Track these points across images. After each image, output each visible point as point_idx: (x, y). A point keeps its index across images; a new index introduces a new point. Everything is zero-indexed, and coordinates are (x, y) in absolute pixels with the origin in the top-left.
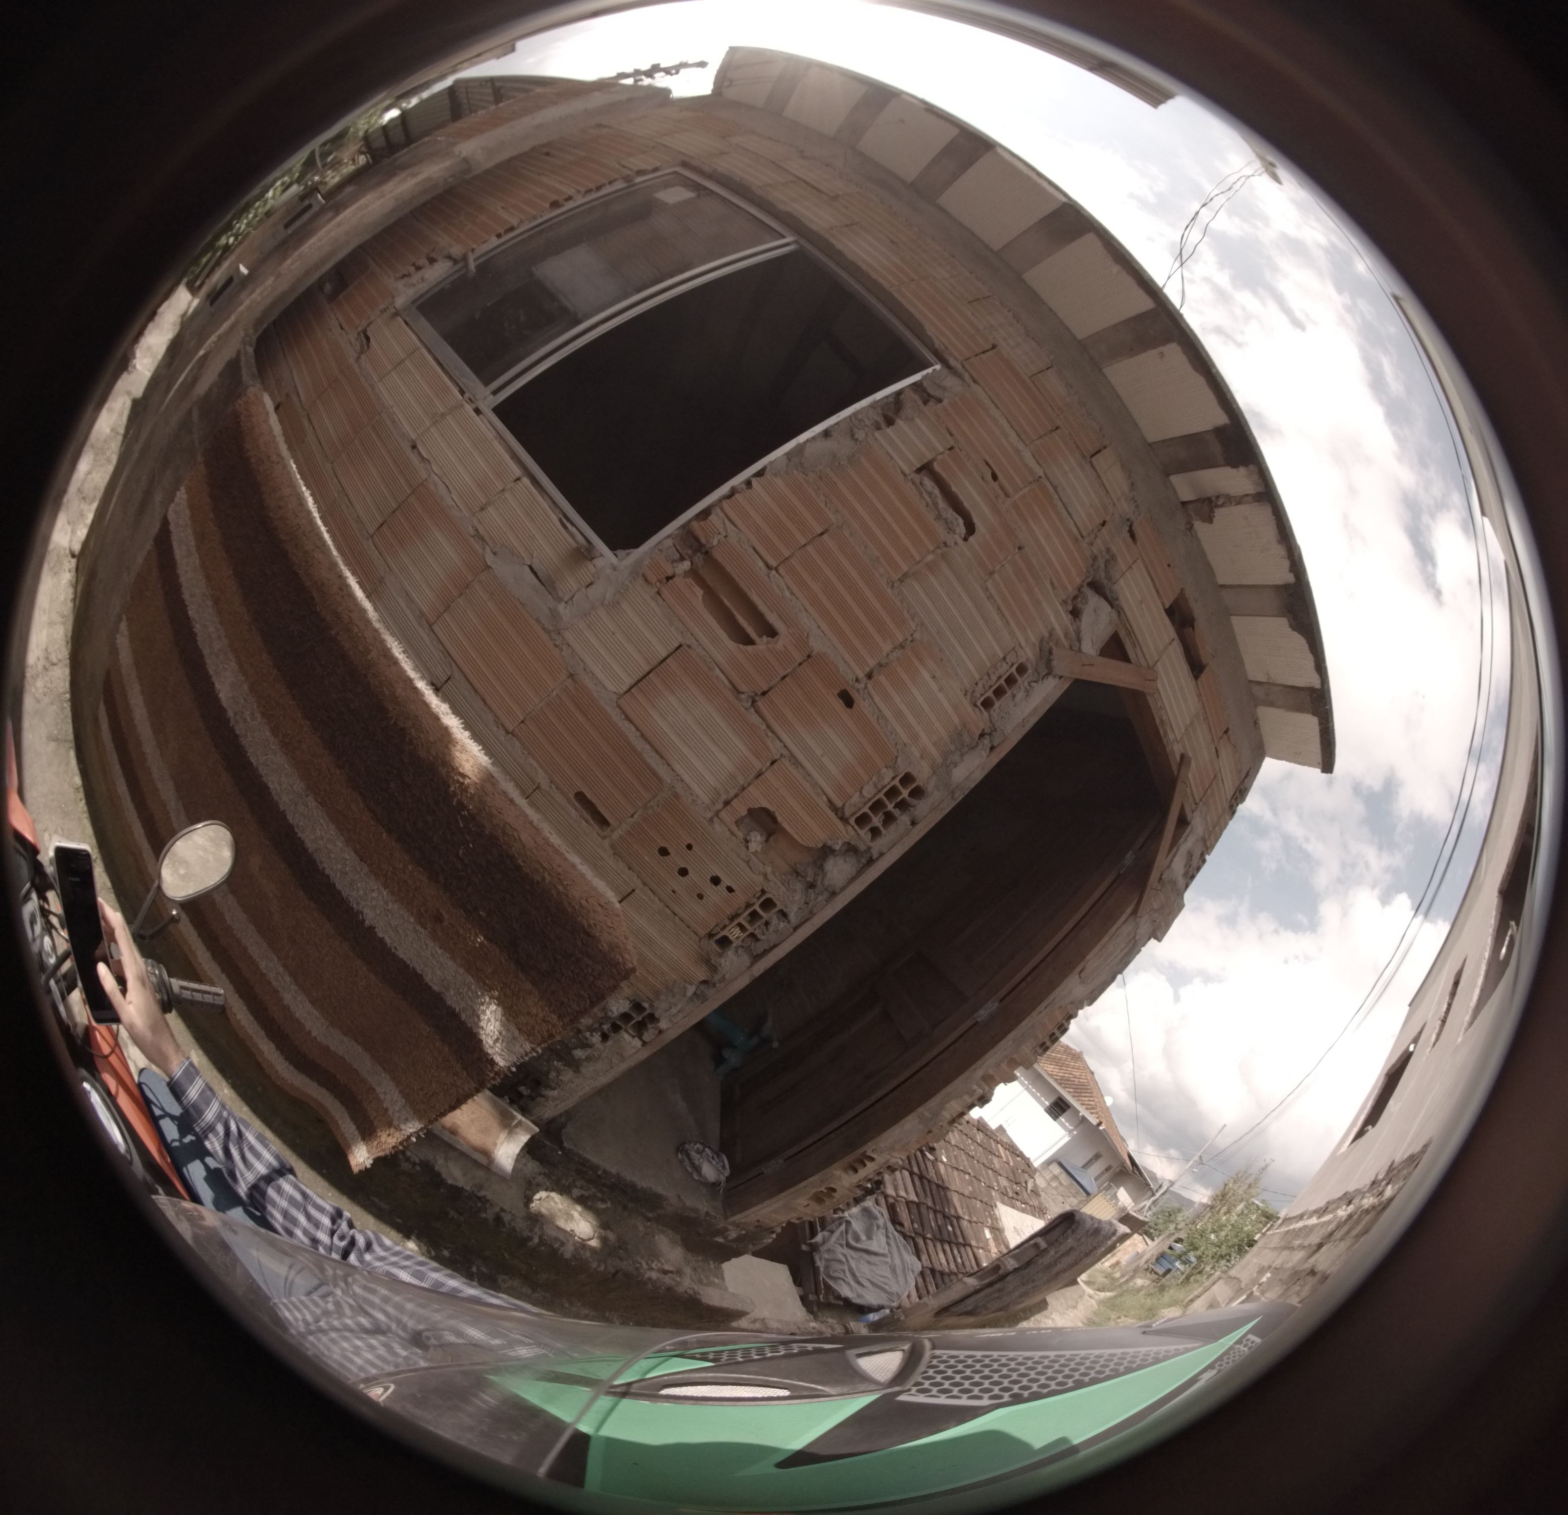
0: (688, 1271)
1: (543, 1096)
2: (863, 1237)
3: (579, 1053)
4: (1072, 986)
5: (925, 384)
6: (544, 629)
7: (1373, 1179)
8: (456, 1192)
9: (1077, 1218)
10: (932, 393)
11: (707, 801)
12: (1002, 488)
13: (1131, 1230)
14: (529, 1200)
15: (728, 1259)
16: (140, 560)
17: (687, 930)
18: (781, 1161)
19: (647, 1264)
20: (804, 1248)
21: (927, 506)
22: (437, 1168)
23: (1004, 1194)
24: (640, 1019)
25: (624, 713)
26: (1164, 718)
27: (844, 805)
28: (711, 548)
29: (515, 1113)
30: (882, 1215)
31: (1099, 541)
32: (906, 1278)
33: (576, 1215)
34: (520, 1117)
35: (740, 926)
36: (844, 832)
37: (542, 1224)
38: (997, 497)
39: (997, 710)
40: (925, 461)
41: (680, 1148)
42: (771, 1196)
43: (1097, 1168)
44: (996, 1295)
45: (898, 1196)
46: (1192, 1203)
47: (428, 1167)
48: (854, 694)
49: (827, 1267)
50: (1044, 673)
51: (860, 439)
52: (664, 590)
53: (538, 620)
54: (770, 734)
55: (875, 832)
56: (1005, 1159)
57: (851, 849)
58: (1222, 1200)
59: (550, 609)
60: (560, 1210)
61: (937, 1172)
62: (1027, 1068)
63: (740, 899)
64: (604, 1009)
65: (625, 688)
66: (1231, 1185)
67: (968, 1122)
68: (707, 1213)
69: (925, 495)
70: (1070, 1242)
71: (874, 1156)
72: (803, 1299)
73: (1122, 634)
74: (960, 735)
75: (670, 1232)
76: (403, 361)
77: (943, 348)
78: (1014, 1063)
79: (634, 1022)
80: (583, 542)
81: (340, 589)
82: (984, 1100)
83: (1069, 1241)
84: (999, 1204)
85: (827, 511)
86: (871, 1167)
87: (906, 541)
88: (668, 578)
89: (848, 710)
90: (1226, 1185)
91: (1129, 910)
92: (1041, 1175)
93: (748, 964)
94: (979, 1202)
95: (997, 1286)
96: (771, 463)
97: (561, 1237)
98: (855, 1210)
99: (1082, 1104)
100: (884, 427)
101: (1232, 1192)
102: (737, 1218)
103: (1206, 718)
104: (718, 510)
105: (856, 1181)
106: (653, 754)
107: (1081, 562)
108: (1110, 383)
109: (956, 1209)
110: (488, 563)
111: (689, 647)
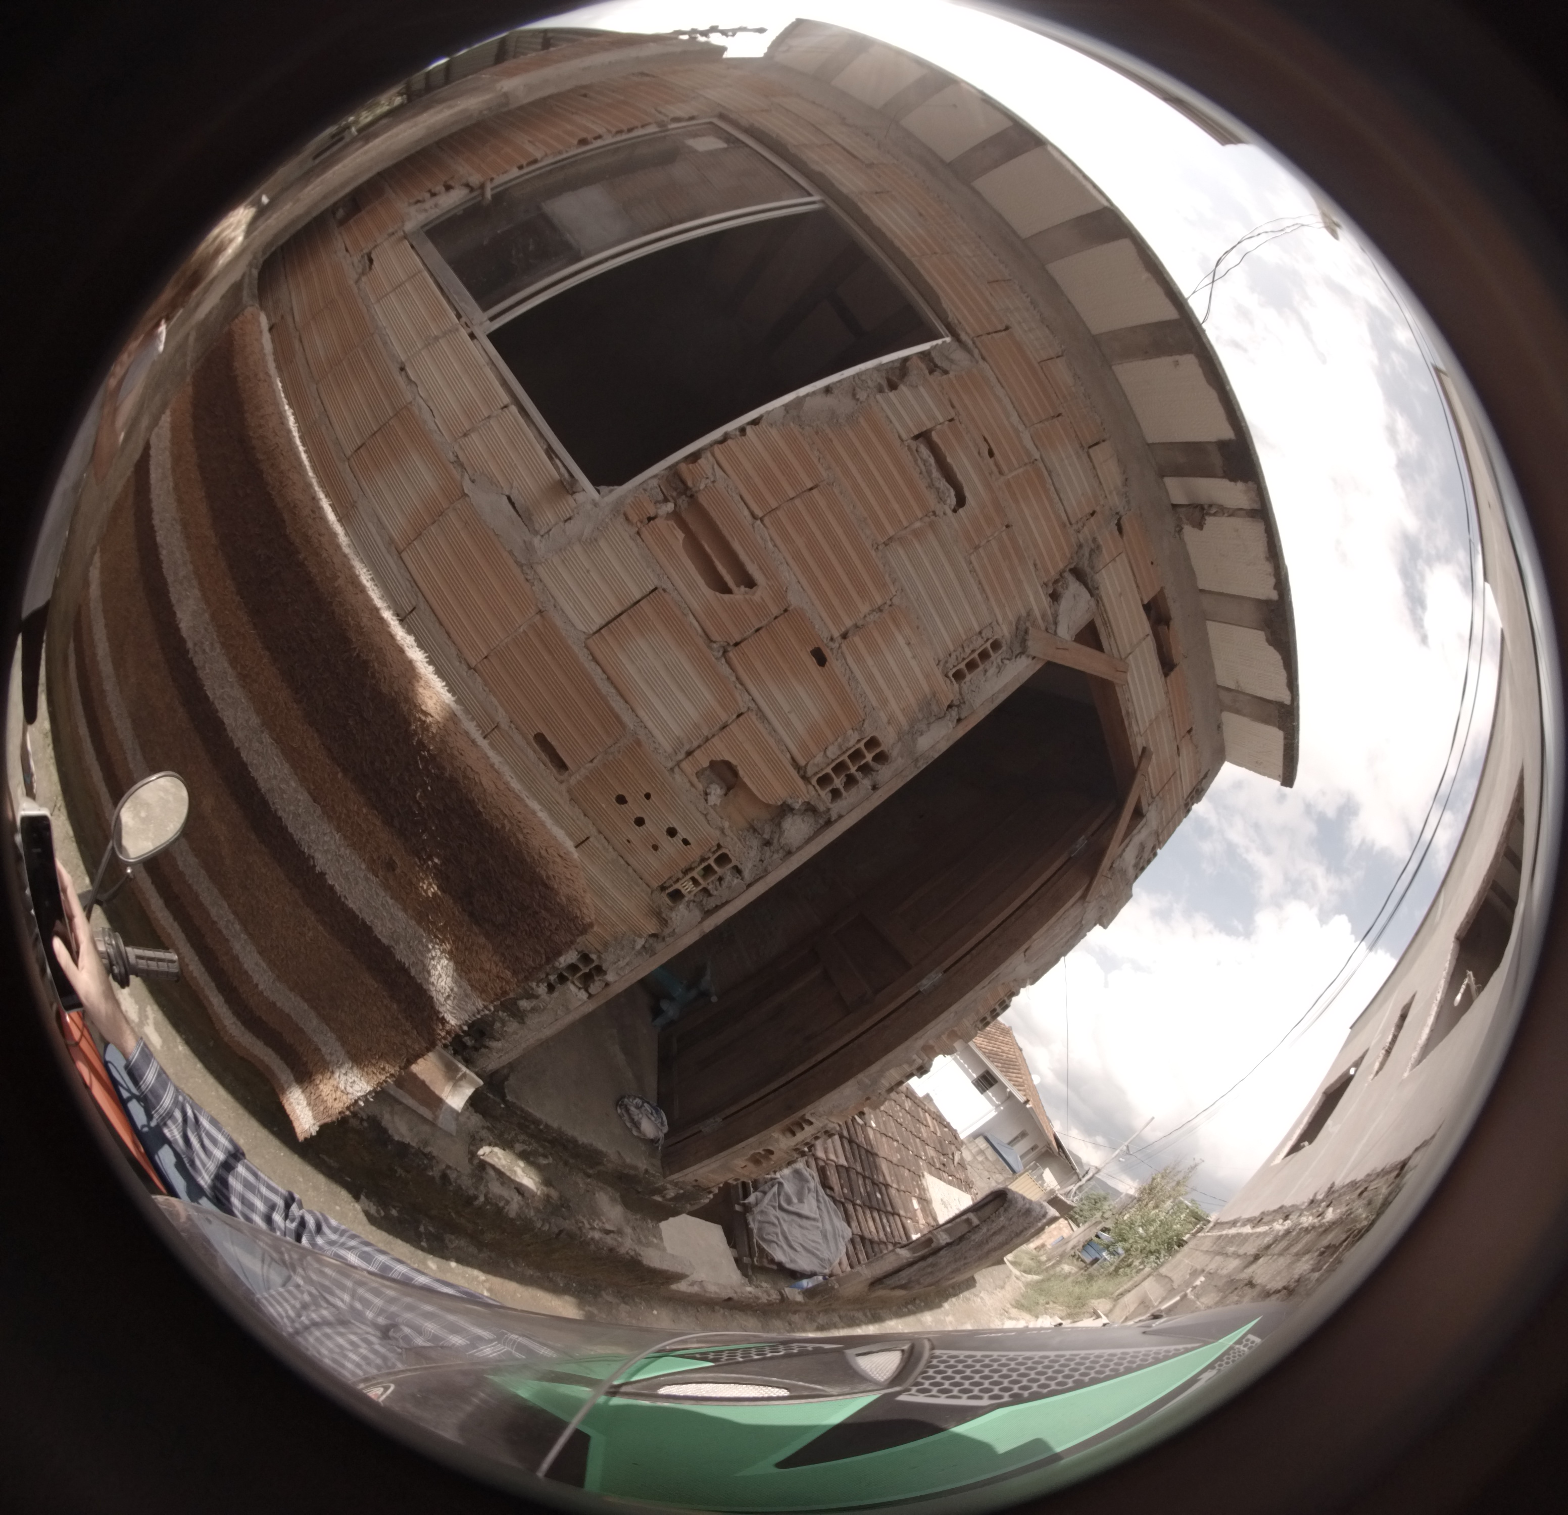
0: (628, 1230)
1: (487, 1047)
2: (795, 1200)
3: (524, 1004)
4: (1017, 963)
5: (933, 354)
6: (516, 562)
7: (1312, 1198)
8: (402, 1149)
9: (1009, 1196)
10: (939, 364)
11: (669, 750)
12: (997, 465)
13: (1058, 1213)
14: (473, 1155)
15: (665, 1218)
16: (119, 487)
17: (640, 881)
18: (719, 1120)
19: (589, 1223)
20: (738, 1208)
21: (921, 473)
22: (383, 1124)
23: (931, 1164)
24: (587, 970)
25: (592, 654)
26: (1130, 709)
27: (807, 764)
28: (696, 492)
29: (460, 1065)
30: (813, 1178)
31: (1086, 529)
32: (836, 1244)
33: (519, 1171)
34: (464, 1069)
35: (693, 879)
36: (805, 791)
37: (487, 1181)
38: (991, 473)
39: (968, 683)
40: (924, 429)
41: (619, 1102)
42: (709, 1156)
43: (1023, 1146)
44: (929, 1270)
45: (828, 1159)
47: (375, 1123)
48: (827, 653)
49: (760, 1229)
50: (1018, 652)
51: (861, 399)
52: (645, 532)
53: (511, 553)
54: (739, 686)
55: (836, 794)
56: (932, 1129)
57: (810, 809)
58: (1149, 1194)
59: (525, 542)
60: (505, 1163)
61: (866, 1138)
62: (963, 1044)
63: (695, 852)
65: (595, 628)
66: (1158, 1180)
67: (904, 1092)
68: (647, 1171)
69: (919, 461)
70: (1002, 1220)
71: (812, 1119)
72: (738, 1261)
73: (1099, 623)
74: (929, 704)
75: (609, 1189)
76: (404, 283)
77: (956, 322)
78: (953, 1035)
79: (581, 973)
80: (566, 475)
81: (313, 511)
82: (922, 1070)
84: (928, 1174)
85: (820, 467)
86: (809, 1131)
87: (896, 506)
88: (650, 519)
89: (820, 668)
90: (1153, 1179)
91: (1079, 893)
92: (967, 1148)
93: (699, 920)
94: (907, 1171)
95: (930, 1260)
96: (768, 413)
97: (506, 1193)
98: (787, 1171)
99: (1010, 1080)
100: (886, 390)
101: (1159, 1187)
102: (675, 1177)
103: (1171, 716)
104: (709, 455)
105: (793, 1144)
106: (619, 698)
107: (1065, 547)
108: (1117, 380)
109: (884, 1176)
110: (466, 491)
111: (664, 590)
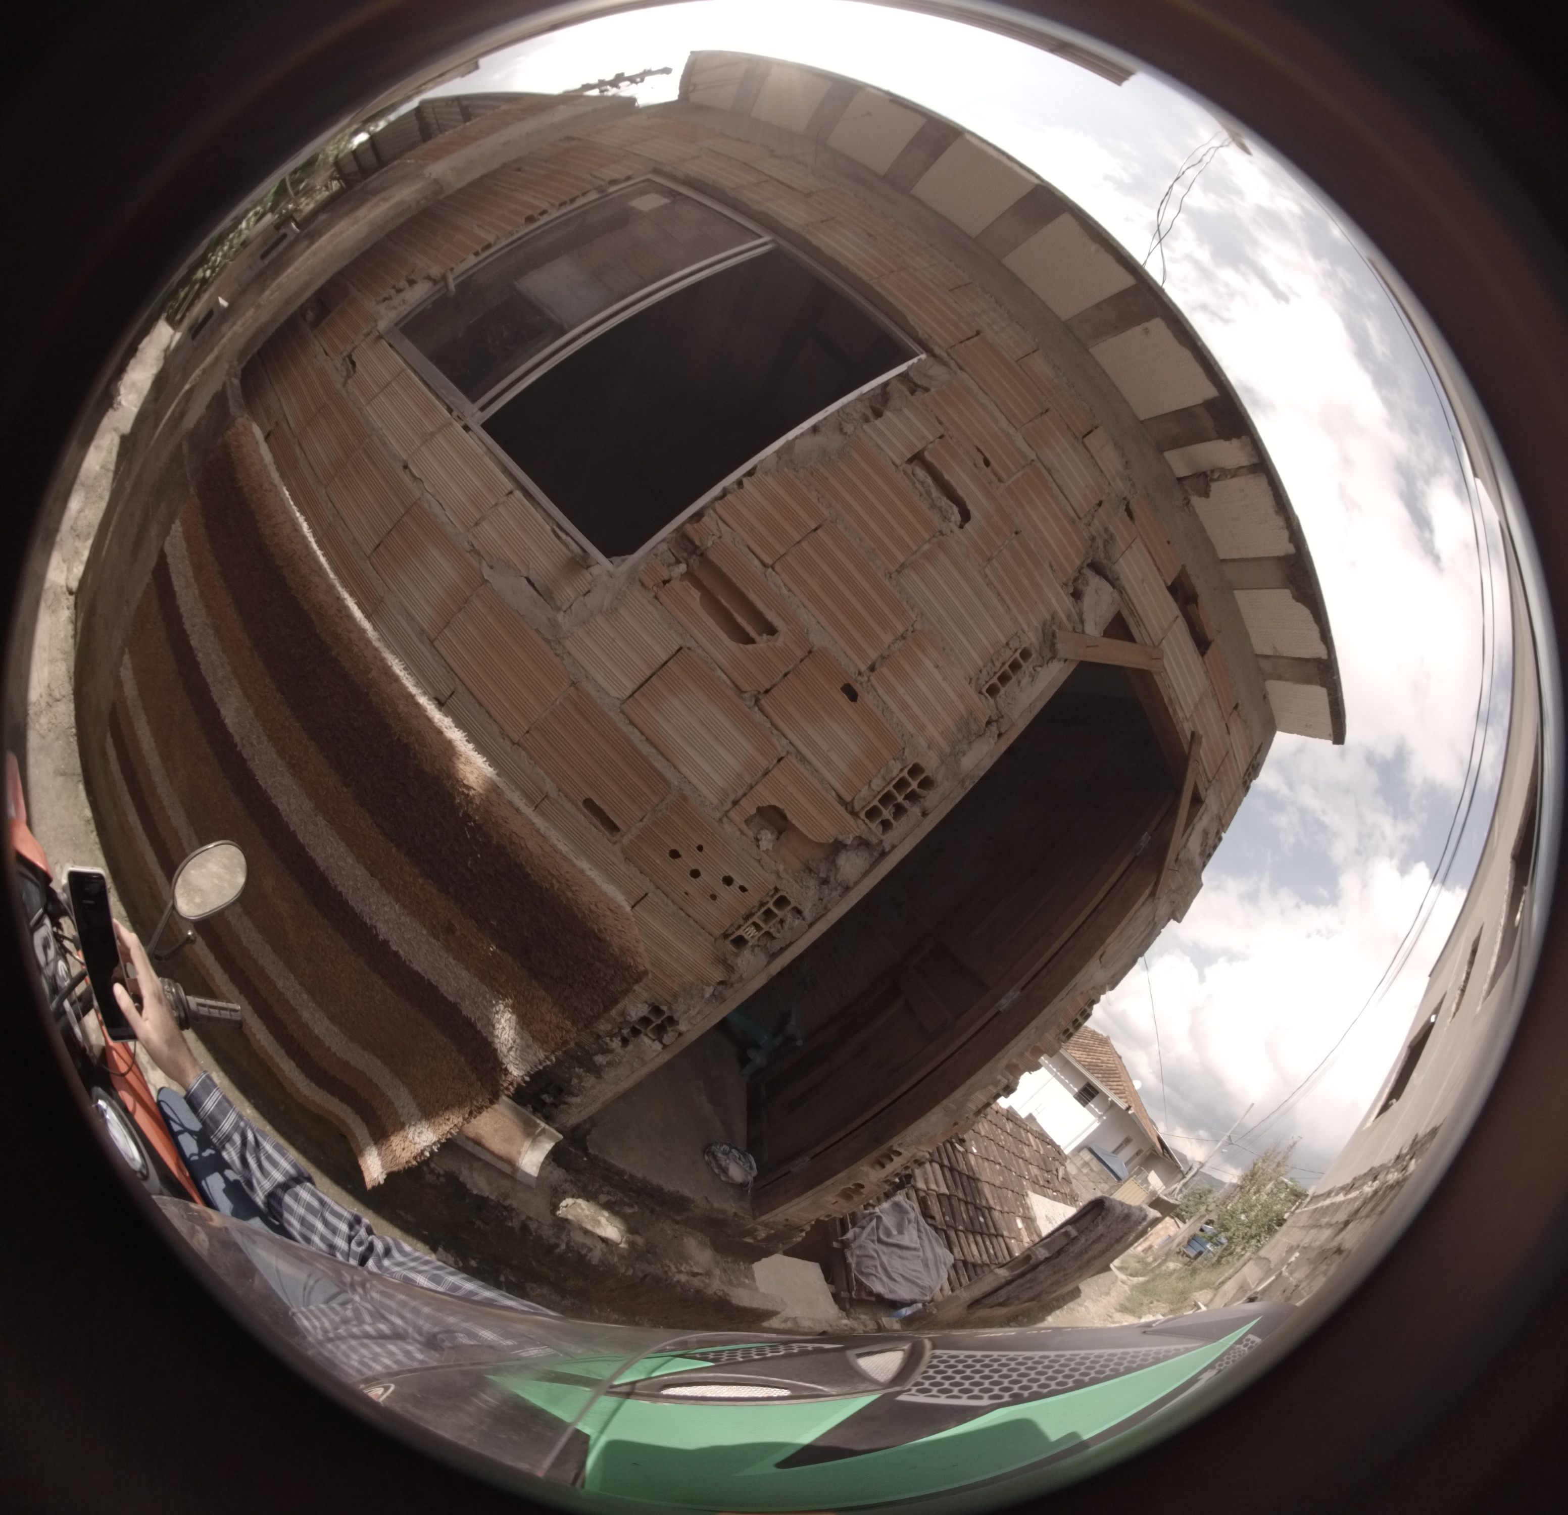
0: (717, 1272)
1: (566, 1103)
2: (895, 1232)
3: (600, 1059)
4: (1093, 971)
5: (911, 374)
6: (544, 639)
7: (1397, 1154)
8: (481, 1202)
9: (1107, 1204)
10: (919, 383)
11: (716, 802)
12: (995, 474)
13: (1162, 1213)
14: (556, 1207)
15: (759, 1259)
16: (139, 594)
17: (702, 931)
18: (807, 1159)
19: (676, 1267)
20: (835, 1245)
21: (921, 495)
22: (461, 1179)
23: (1035, 1182)
24: (659, 1022)
25: (628, 718)
26: (1172, 696)
27: (852, 799)
28: (705, 549)
29: (538, 1121)
30: (913, 1209)
31: (1096, 521)
32: (938, 1271)
33: (603, 1221)
34: (543, 1125)
35: (757, 926)
36: (855, 826)
37: (569, 1231)
38: (990, 483)
39: (1003, 697)
40: (917, 451)
41: (707, 1150)
42: (799, 1194)
43: (1128, 1152)
44: (1028, 1285)
45: (929, 1189)
46: (1221, 1183)
47: (452, 1179)
48: (857, 687)
49: (858, 1264)
50: (1049, 656)
51: (849, 432)
52: (661, 594)
53: (538, 632)
54: (775, 732)
55: (886, 825)
56: (1035, 1148)
57: (863, 843)
58: (1251, 1180)
59: (549, 619)
60: (587, 1216)
61: (968, 1163)
62: (1051, 1056)
63: (753, 898)
64: (623, 1014)
65: (628, 694)
66: (1260, 1164)
67: (997, 1112)
68: (736, 1214)
69: (917, 484)
70: (1101, 1229)
71: (901, 1150)
72: (835, 1296)
73: (1126, 614)
74: (967, 723)
75: (699, 1234)
76: (390, 383)
77: (927, 337)
78: (1038, 1051)
79: (653, 1025)
80: (578, 550)
81: (339, 611)
82: (1009, 1090)
83: (1100, 1227)
84: (1030, 1193)
85: (820, 506)
86: (898, 1162)
87: (901, 532)
88: (665, 582)
89: (852, 703)
90: (1255, 1164)
91: (1147, 892)
92: (1072, 1162)
93: (765, 963)
94: (1010, 1192)
95: (1029, 1276)
96: (762, 461)
97: (589, 1242)
98: (886, 1205)
99: (1111, 1089)
100: (872, 419)
101: (1261, 1171)
102: (764, 1218)
103: (1215, 695)
104: (711, 512)
105: (883, 1176)
106: (660, 757)
107: (1079, 543)
108: (1097, 363)
109: (987, 1200)
110: (486, 577)
111: (689, 649)
